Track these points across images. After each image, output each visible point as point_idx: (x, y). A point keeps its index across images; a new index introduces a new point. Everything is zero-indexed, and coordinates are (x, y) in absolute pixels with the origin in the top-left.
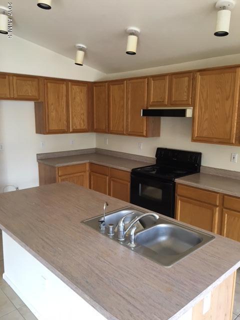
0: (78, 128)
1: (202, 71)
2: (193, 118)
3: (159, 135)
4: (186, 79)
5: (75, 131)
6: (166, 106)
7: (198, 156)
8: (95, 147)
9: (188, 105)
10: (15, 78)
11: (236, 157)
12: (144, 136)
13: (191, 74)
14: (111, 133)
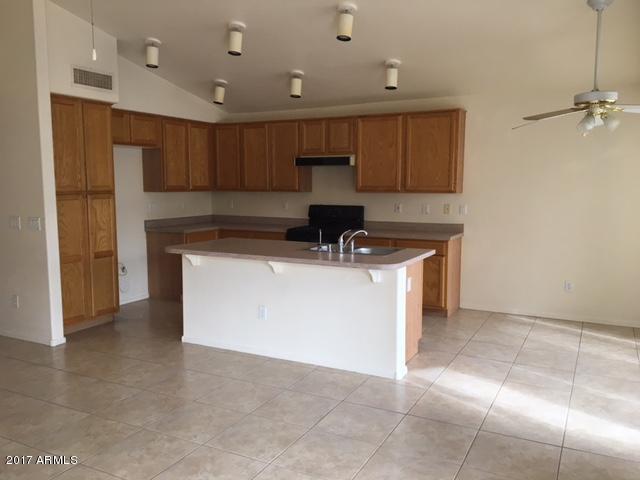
0: (199, 184)
1: (362, 117)
2: (356, 167)
3: (310, 190)
4: (346, 125)
5: (196, 189)
6: (323, 154)
7: (360, 210)
8: (210, 213)
9: (350, 153)
10: (132, 117)
11: (401, 206)
12: (295, 191)
13: (351, 120)
14: (247, 190)
